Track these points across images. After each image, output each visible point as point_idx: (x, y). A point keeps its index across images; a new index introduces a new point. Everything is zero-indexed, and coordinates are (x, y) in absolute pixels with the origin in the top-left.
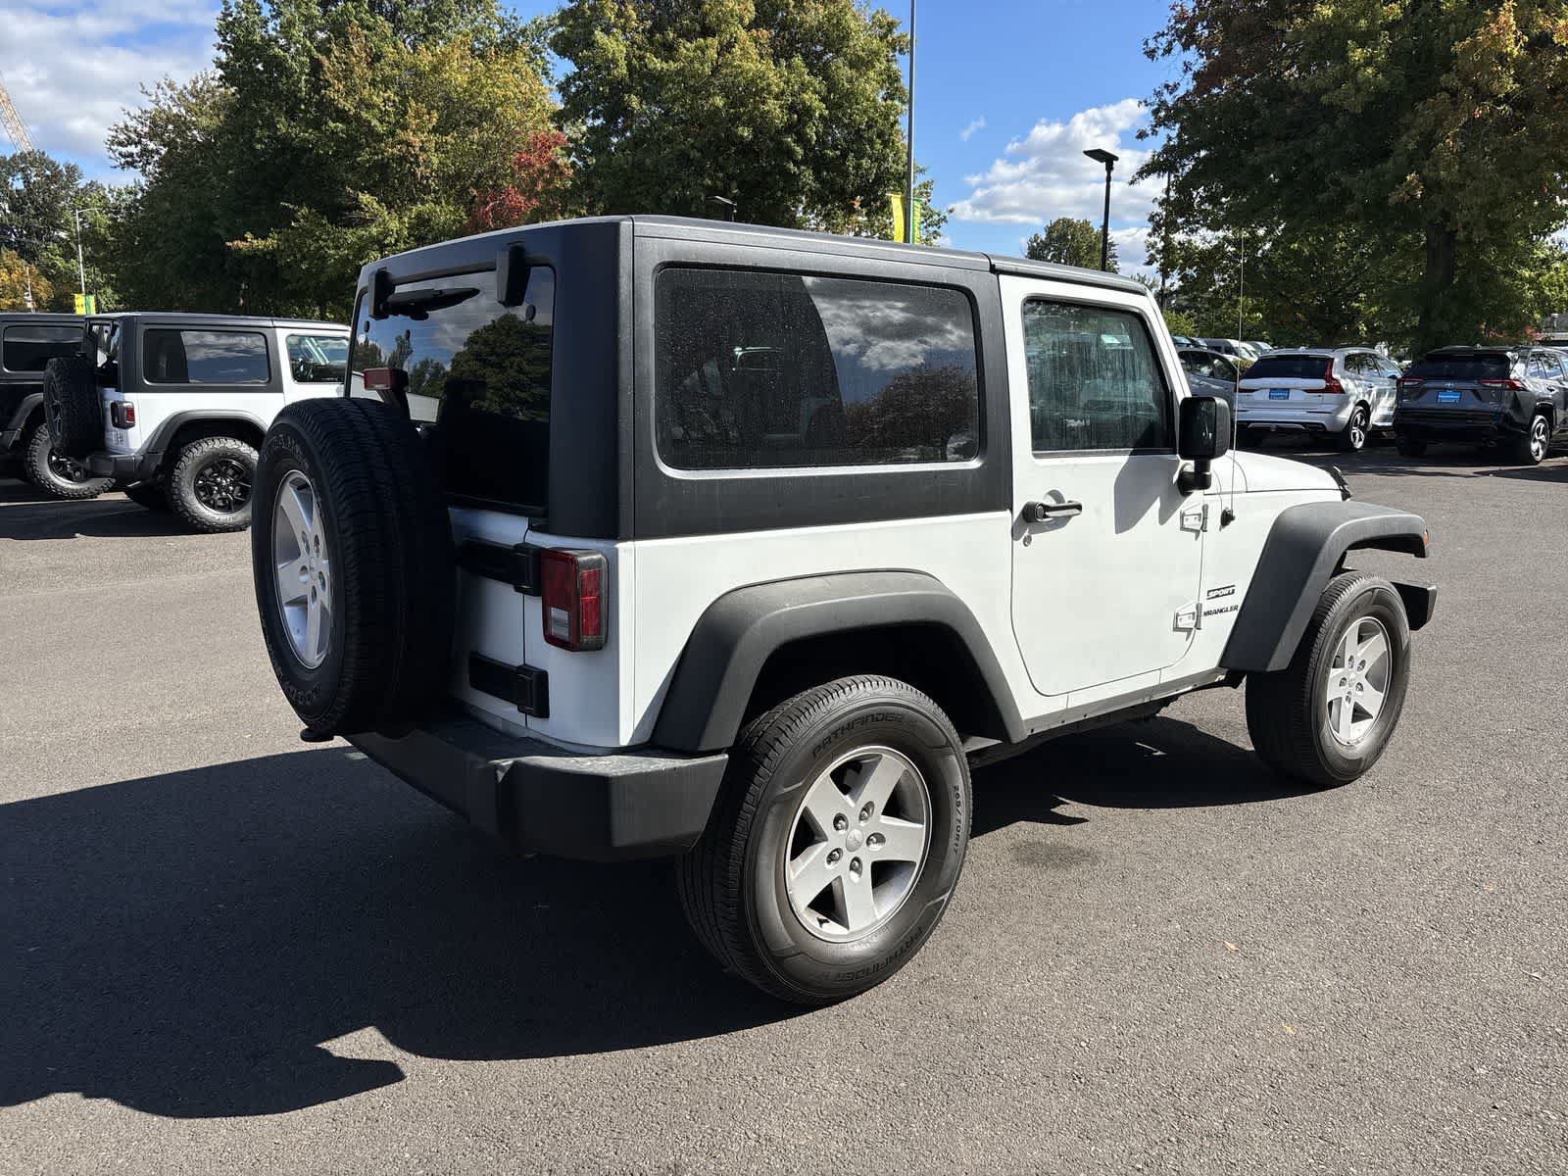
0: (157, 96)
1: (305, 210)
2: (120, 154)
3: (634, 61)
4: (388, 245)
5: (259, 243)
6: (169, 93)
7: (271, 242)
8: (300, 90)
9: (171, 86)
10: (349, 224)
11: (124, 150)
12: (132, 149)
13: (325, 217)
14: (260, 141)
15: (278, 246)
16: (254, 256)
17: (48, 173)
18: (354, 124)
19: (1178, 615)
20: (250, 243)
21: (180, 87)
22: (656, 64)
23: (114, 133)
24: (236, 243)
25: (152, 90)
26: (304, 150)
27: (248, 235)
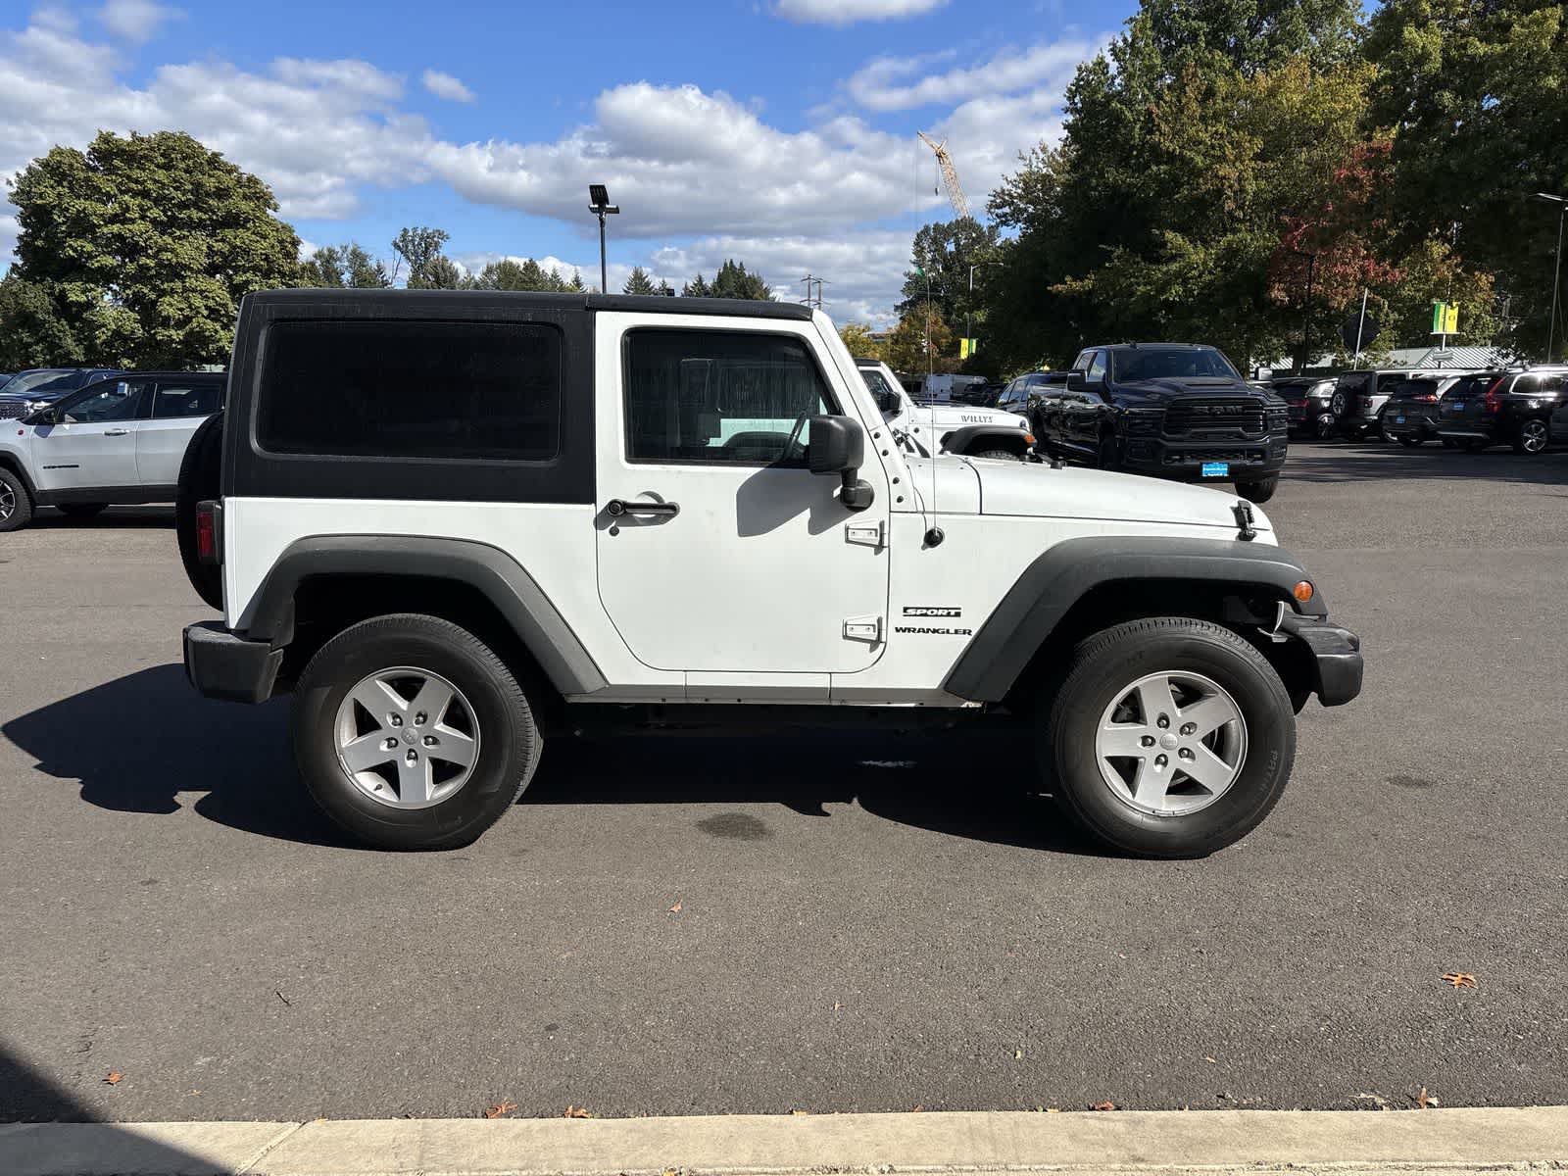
0: (1030, 161)
1: (1120, 251)
2: (997, 215)
3: (1453, 52)
4: (1192, 278)
5: (1077, 285)
6: (1041, 156)
7: (1088, 283)
8: (1133, 138)
9: (1044, 150)
10: (1158, 261)
11: (999, 211)
12: (1007, 210)
13: (1139, 255)
14: (1095, 189)
15: (1093, 286)
16: (1073, 298)
17: (974, 235)
18: (1178, 164)
19: (846, 625)
20: (1070, 285)
21: (1051, 149)
22: (1479, 48)
23: (993, 198)
24: (1055, 287)
25: (1027, 154)
26: (1129, 195)
27: (1068, 279)
